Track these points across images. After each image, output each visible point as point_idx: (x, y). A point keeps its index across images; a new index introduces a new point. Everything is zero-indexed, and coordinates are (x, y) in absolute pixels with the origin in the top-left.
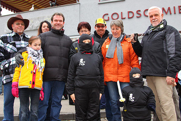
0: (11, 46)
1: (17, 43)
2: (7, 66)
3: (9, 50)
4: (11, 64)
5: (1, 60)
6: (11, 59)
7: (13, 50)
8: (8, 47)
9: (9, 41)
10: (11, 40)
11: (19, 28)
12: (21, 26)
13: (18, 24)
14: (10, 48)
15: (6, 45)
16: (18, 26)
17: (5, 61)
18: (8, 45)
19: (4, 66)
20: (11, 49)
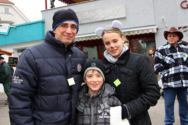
0: (169, 58)
1: (174, 54)
2: (166, 75)
3: (168, 62)
4: (170, 73)
5: (162, 70)
6: (170, 70)
7: (171, 61)
8: (167, 59)
9: (166, 53)
10: (169, 52)
11: (171, 39)
12: (172, 37)
13: (170, 36)
14: (168, 60)
15: (165, 57)
16: (170, 38)
17: (165, 71)
18: (166, 57)
19: (164, 75)
20: (170, 61)
